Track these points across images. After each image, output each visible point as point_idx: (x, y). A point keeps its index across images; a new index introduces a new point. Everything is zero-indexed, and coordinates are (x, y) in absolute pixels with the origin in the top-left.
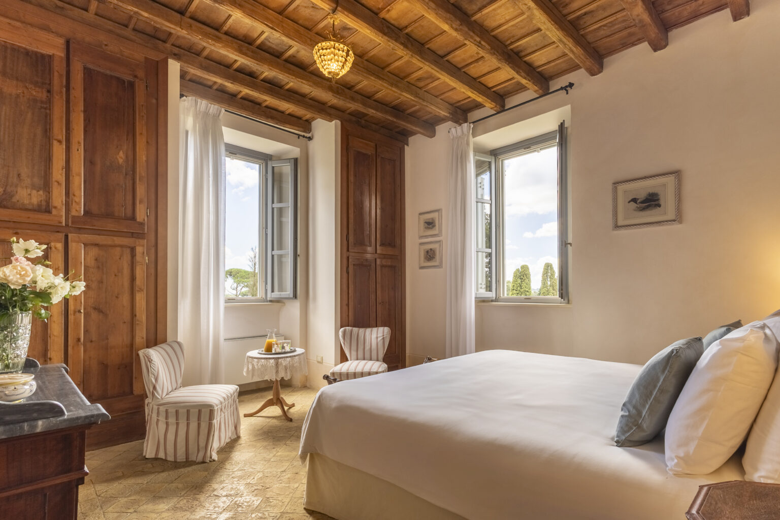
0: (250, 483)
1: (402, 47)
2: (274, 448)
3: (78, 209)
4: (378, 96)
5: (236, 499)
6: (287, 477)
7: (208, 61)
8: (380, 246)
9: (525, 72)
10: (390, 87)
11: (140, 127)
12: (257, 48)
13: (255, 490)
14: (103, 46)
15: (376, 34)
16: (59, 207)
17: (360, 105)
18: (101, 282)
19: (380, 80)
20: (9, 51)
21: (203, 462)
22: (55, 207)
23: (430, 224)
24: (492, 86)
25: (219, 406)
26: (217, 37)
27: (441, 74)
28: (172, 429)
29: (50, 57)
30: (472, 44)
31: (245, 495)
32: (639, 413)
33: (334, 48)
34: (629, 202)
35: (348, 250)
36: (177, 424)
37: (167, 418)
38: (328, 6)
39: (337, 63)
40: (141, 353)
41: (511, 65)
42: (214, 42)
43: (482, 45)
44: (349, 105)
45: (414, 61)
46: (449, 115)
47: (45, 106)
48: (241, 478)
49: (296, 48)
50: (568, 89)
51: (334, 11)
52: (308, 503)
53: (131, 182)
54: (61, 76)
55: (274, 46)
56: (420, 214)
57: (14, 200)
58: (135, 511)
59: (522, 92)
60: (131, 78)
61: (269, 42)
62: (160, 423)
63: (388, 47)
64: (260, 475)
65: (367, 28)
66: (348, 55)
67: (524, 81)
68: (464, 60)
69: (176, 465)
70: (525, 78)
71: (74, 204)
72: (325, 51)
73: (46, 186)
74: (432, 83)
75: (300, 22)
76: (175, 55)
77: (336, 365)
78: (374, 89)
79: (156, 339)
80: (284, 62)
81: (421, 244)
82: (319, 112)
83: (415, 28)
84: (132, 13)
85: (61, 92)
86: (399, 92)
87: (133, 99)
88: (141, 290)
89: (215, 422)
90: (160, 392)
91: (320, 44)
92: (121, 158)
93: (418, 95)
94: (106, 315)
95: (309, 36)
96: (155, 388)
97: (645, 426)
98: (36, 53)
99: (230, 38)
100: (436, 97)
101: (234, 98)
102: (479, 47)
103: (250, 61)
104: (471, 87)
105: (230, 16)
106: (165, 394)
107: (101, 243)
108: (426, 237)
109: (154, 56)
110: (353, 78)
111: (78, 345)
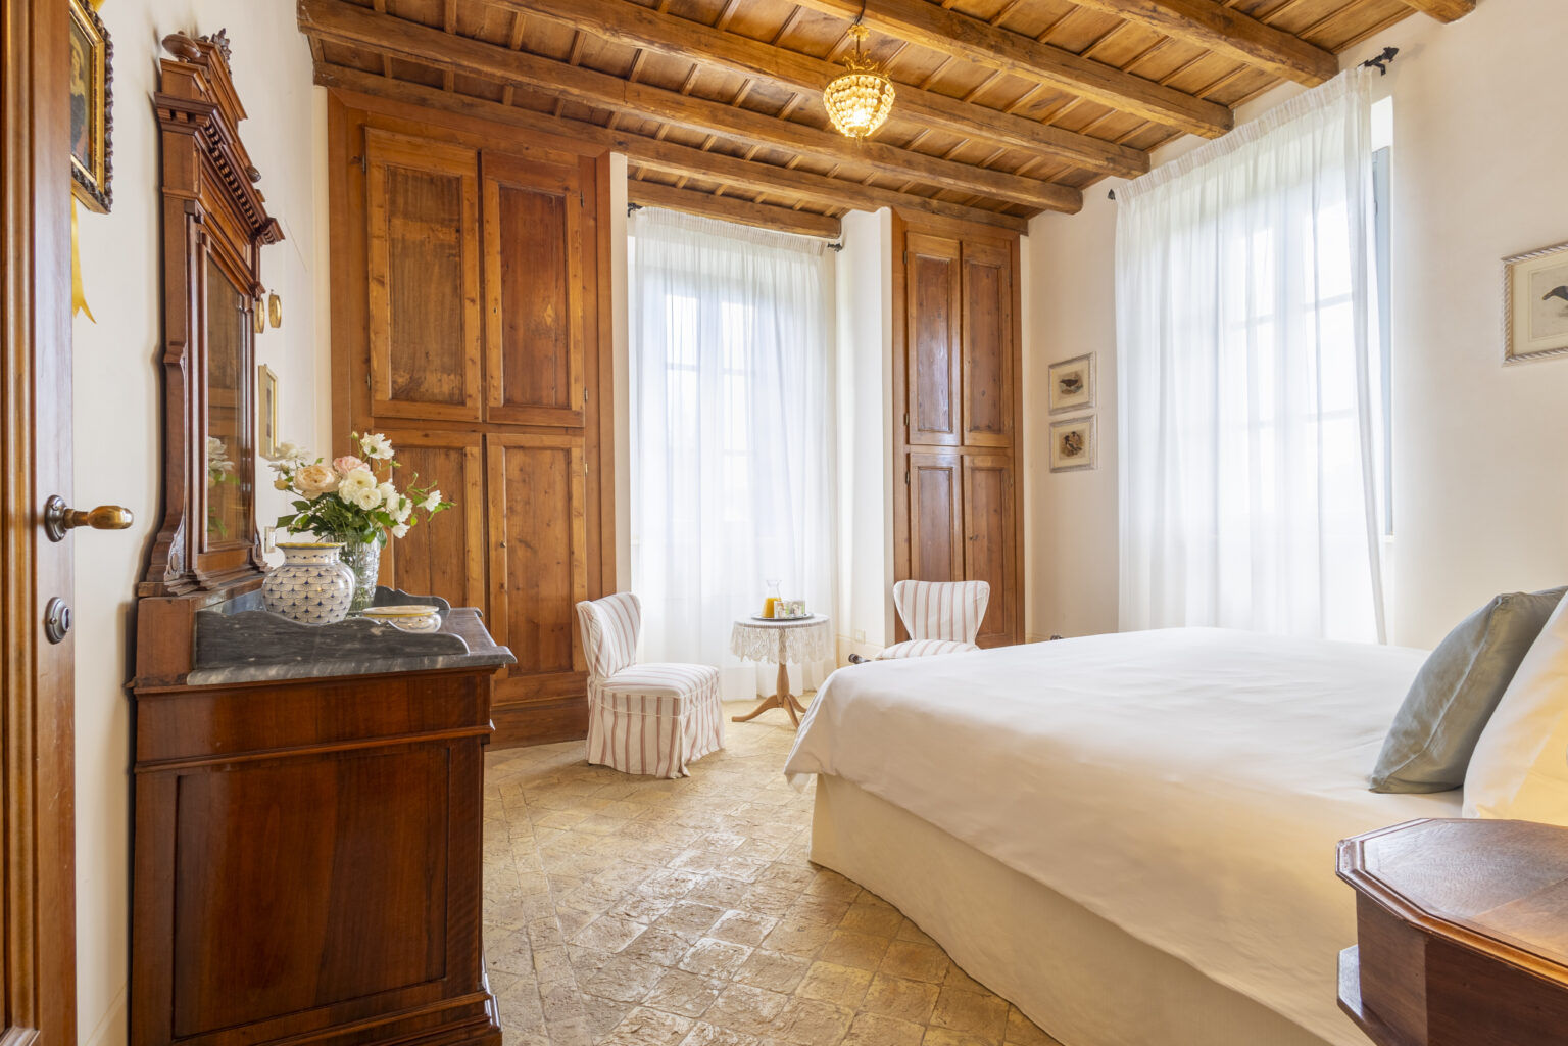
0: (730, 816)
1: (992, 54)
2: (773, 771)
3: (497, 397)
4: (958, 151)
5: (708, 834)
6: (788, 814)
7: (668, 144)
8: (971, 431)
9: (1270, 47)
10: (978, 132)
11: (575, 266)
12: (740, 107)
13: (738, 825)
14: (524, 151)
15: (939, 41)
16: (474, 396)
17: (924, 174)
18: (527, 502)
19: (955, 121)
20: (410, 182)
21: (667, 778)
22: (470, 396)
23: (1072, 384)
24: (1198, 88)
25: (688, 695)
26: (678, 103)
27: (1079, 88)
28: (622, 723)
29: (459, 179)
30: (1136, 17)
31: (721, 829)
32: (1425, 728)
33: (857, 85)
34: (1546, 297)
35: (908, 442)
36: (629, 716)
37: (614, 706)
38: (848, 13)
39: (863, 110)
40: (580, 605)
41: (1233, 40)
42: (673, 113)
43: (1159, 13)
44: (906, 177)
45: (1019, 73)
46: (1105, 163)
47: (454, 252)
48: (718, 806)
49: (800, 96)
50: (1383, 62)
51: (859, 18)
52: (813, 853)
53: (563, 351)
54: (471, 206)
55: (766, 99)
56: (1052, 366)
57: (422, 389)
58: (571, 830)
59: (1272, 88)
60: (560, 193)
61: (759, 93)
62: (606, 714)
63: (964, 60)
64: (747, 806)
65: (921, 34)
66: (882, 91)
67: (1269, 67)
68: (1127, 50)
69: (628, 777)
70: (1272, 60)
71: (492, 389)
72: (841, 93)
73: (458, 367)
74: (1064, 106)
75: (807, 49)
76: (620, 143)
77: (887, 646)
78: (949, 140)
79: (602, 587)
80: (785, 122)
81: (1054, 424)
82: (851, 198)
83: (1017, 11)
84: (558, 93)
85: (473, 229)
86: (995, 137)
87: (564, 224)
88: (580, 514)
89: (682, 719)
90: (605, 666)
91: (833, 84)
92: (550, 316)
93: (1035, 136)
94: (535, 551)
95: (822, 71)
96: (598, 659)
97: (1435, 752)
98: (442, 177)
99: (698, 101)
100: (1076, 132)
101: (711, 196)
102: (1153, 18)
103: (729, 132)
104: (1146, 101)
105: (694, 66)
106: (612, 671)
107: (527, 445)
108: (1064, 409)
109: (591, 151)
110: (904, 128)
111: (501, 593)
